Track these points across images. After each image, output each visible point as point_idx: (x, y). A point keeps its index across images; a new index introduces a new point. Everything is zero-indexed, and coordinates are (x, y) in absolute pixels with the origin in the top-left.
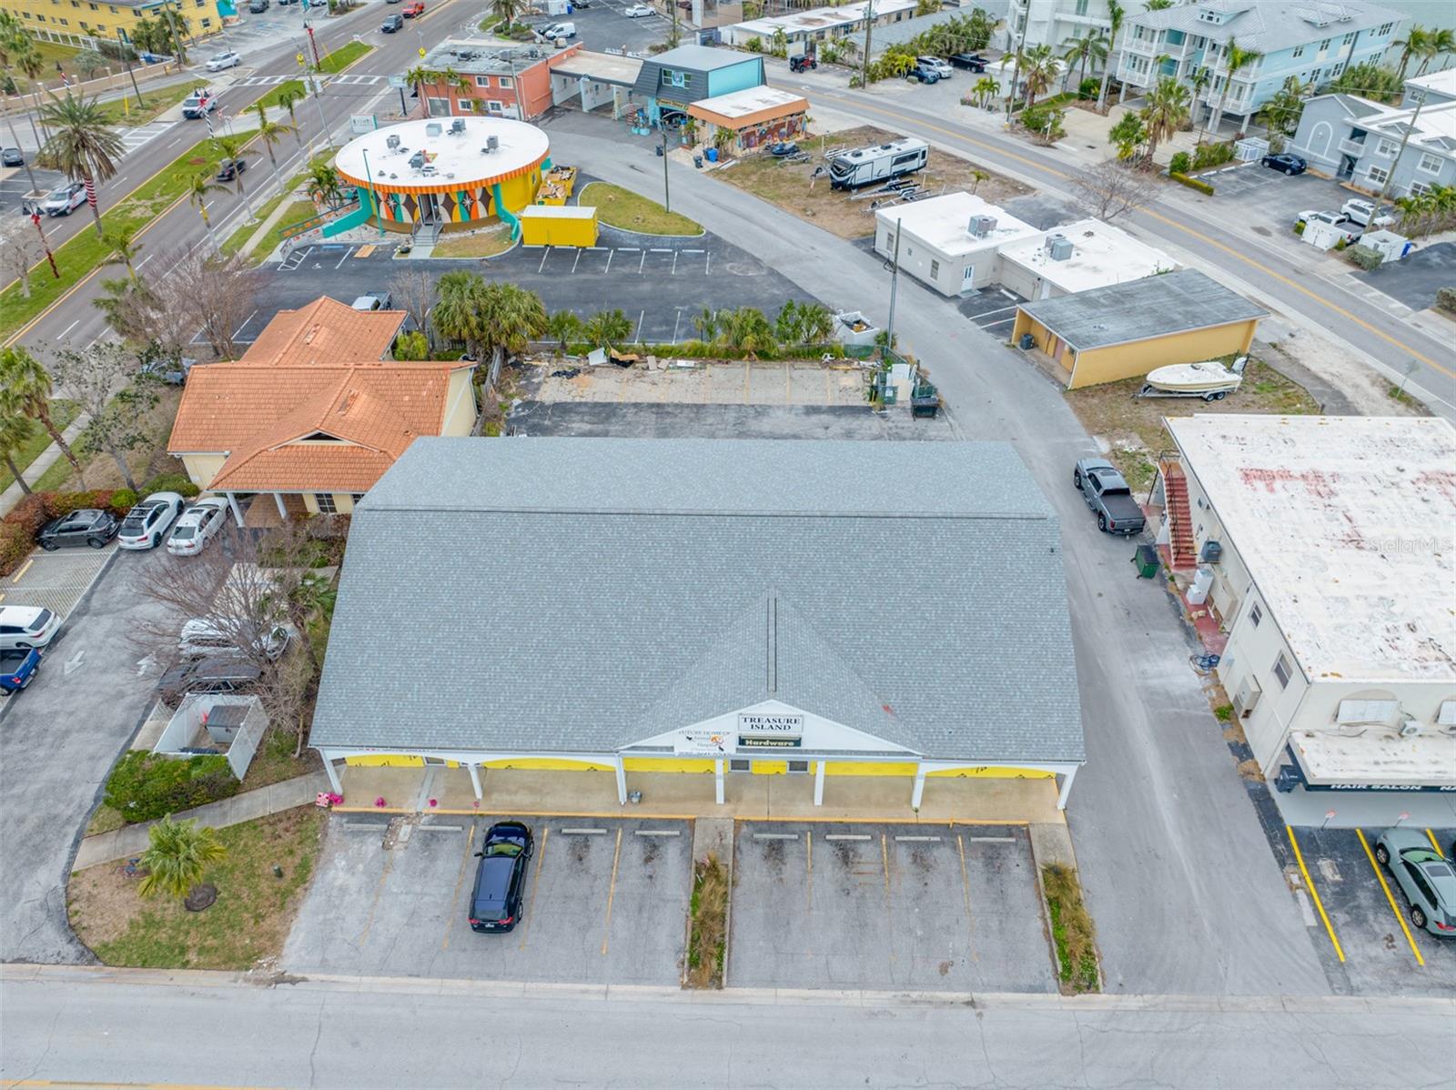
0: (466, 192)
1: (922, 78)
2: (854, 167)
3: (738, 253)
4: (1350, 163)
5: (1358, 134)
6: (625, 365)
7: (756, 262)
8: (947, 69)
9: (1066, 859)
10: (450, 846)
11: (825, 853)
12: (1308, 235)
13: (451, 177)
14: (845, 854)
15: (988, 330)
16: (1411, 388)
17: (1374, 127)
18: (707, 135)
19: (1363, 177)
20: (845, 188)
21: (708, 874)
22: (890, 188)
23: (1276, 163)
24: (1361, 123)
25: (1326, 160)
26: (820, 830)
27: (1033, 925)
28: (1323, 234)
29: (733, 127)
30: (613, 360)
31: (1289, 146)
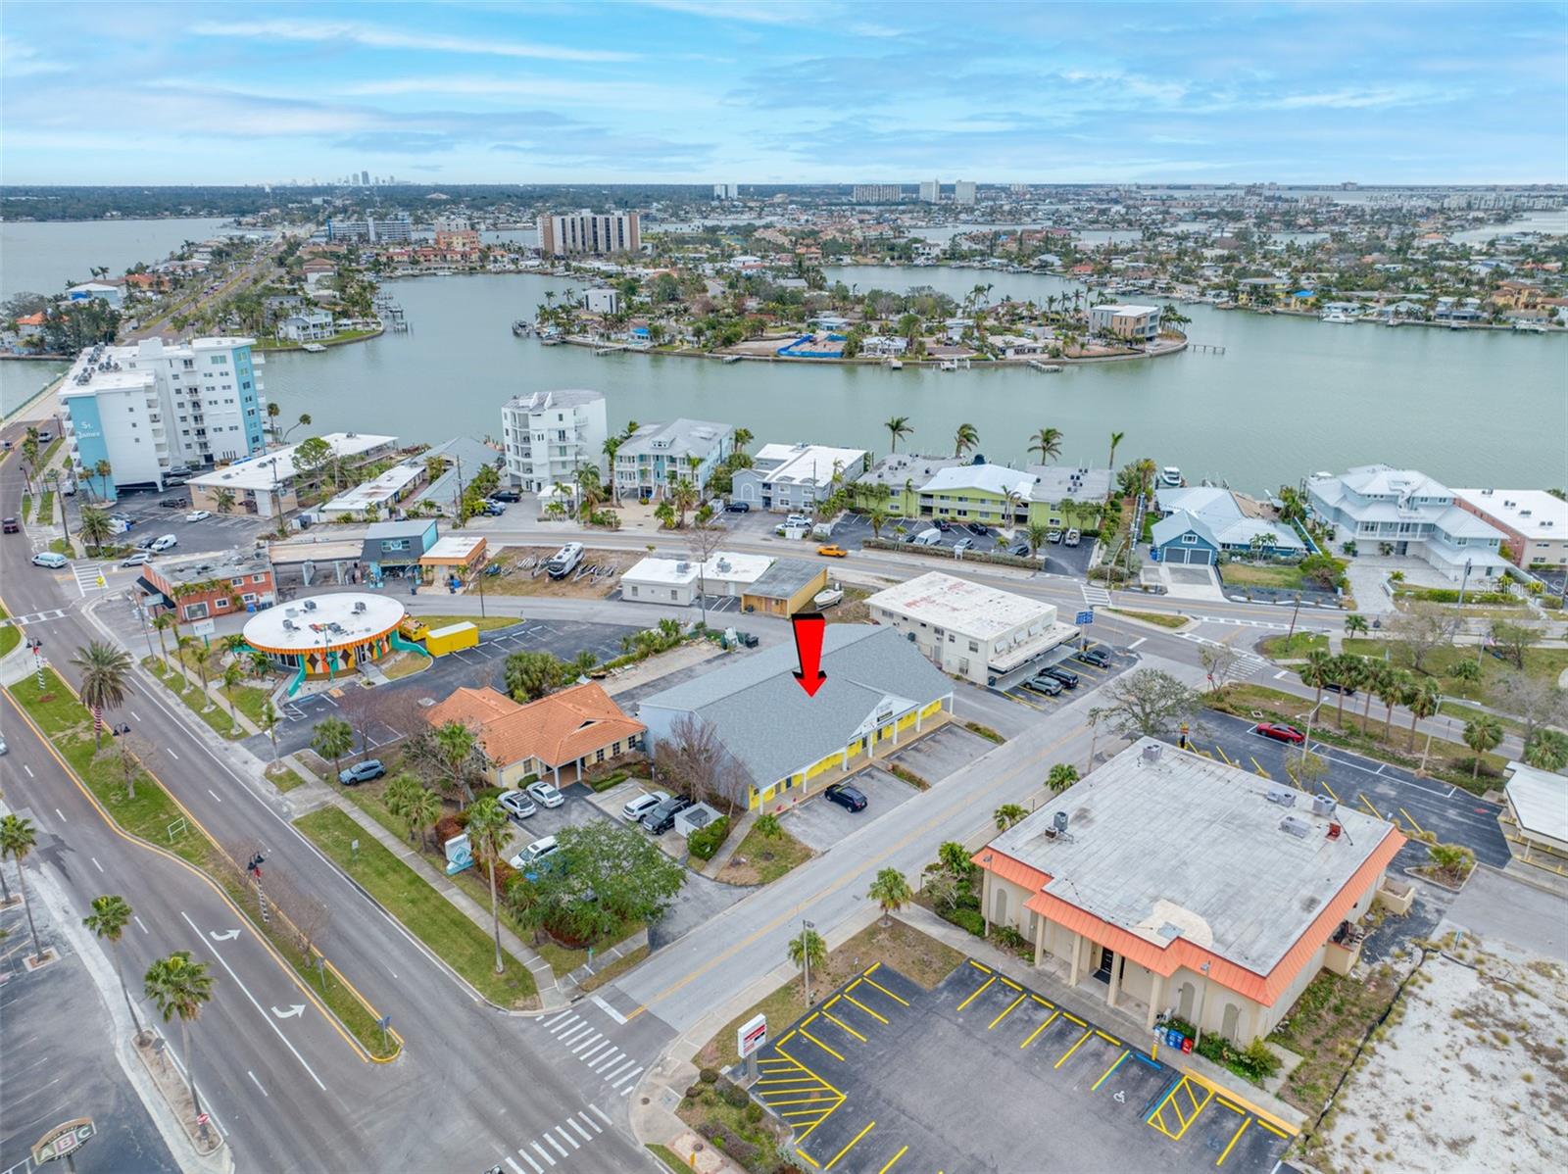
0: (378, 638)
1: (494, 513)
2: (564, 564)
3: (564, 623)
4: (767, 501)
5: (767, 486)
6: (603, 677)
7: (577, 622)
8: (501, 504)
9: (966, 721)
10: (815, 807)
11: (913, 753)
12: (789, 535)
13: (368, 630)
14: (915, 749)
15: (726, 610)
16: (892, 577)
17: (774, 480)
18: (441, 575)
19: (776, 504)
20: (562, 577)
21: (894, 770)
22: (583, 572)
23: (733, 509)
24: (765, 480)
25: (756, 502)
26: (905, 748)
27: (977, 738)
28: (794, 533)
29: (464, 563)
30: (594, 678)
31: (734, 499)
